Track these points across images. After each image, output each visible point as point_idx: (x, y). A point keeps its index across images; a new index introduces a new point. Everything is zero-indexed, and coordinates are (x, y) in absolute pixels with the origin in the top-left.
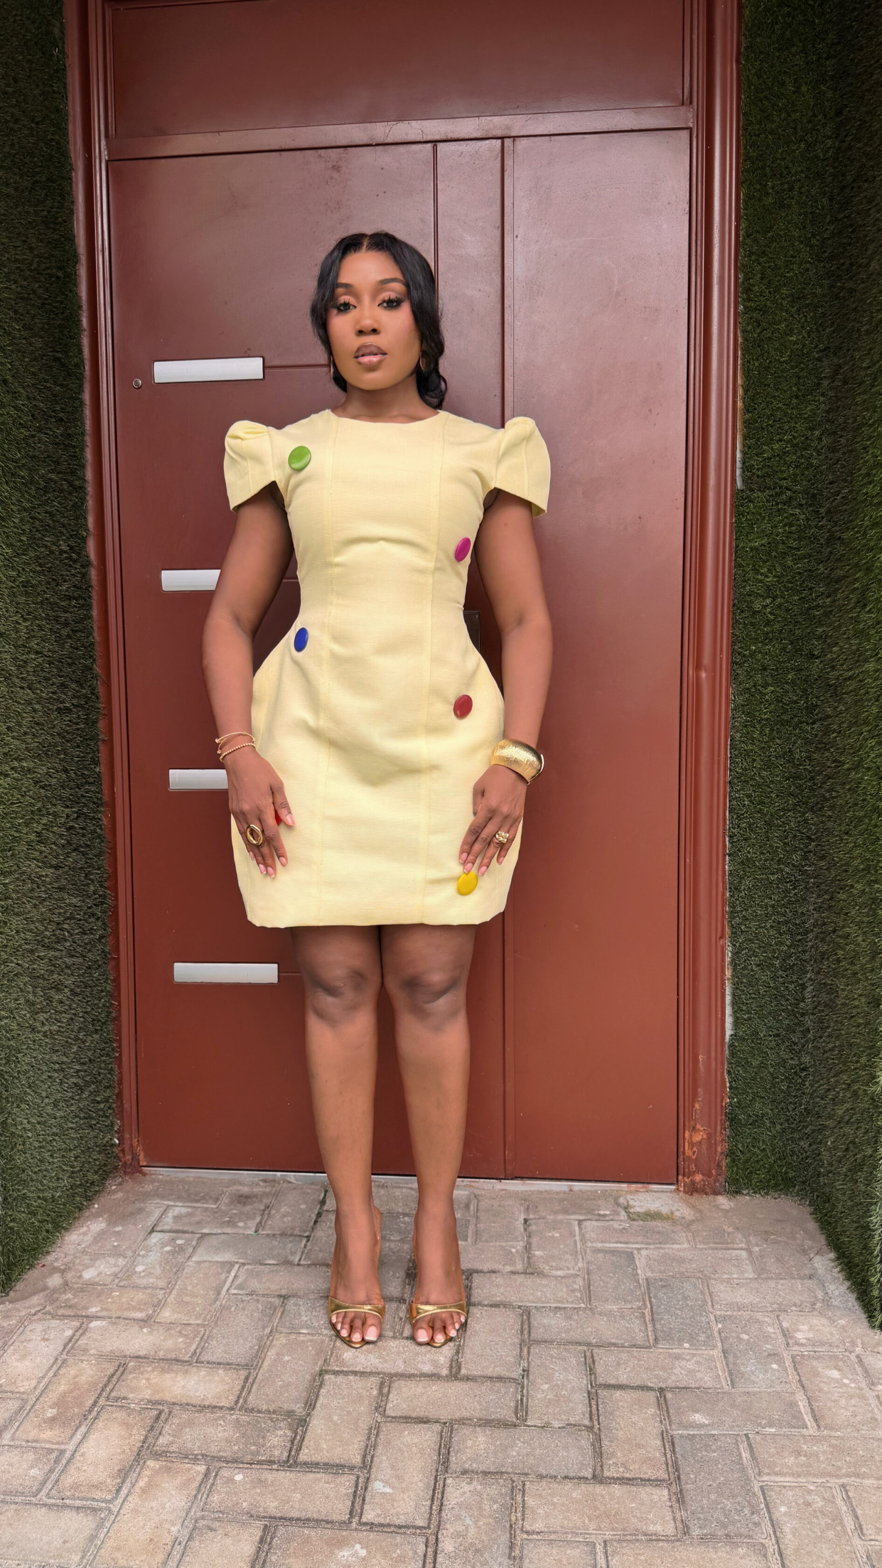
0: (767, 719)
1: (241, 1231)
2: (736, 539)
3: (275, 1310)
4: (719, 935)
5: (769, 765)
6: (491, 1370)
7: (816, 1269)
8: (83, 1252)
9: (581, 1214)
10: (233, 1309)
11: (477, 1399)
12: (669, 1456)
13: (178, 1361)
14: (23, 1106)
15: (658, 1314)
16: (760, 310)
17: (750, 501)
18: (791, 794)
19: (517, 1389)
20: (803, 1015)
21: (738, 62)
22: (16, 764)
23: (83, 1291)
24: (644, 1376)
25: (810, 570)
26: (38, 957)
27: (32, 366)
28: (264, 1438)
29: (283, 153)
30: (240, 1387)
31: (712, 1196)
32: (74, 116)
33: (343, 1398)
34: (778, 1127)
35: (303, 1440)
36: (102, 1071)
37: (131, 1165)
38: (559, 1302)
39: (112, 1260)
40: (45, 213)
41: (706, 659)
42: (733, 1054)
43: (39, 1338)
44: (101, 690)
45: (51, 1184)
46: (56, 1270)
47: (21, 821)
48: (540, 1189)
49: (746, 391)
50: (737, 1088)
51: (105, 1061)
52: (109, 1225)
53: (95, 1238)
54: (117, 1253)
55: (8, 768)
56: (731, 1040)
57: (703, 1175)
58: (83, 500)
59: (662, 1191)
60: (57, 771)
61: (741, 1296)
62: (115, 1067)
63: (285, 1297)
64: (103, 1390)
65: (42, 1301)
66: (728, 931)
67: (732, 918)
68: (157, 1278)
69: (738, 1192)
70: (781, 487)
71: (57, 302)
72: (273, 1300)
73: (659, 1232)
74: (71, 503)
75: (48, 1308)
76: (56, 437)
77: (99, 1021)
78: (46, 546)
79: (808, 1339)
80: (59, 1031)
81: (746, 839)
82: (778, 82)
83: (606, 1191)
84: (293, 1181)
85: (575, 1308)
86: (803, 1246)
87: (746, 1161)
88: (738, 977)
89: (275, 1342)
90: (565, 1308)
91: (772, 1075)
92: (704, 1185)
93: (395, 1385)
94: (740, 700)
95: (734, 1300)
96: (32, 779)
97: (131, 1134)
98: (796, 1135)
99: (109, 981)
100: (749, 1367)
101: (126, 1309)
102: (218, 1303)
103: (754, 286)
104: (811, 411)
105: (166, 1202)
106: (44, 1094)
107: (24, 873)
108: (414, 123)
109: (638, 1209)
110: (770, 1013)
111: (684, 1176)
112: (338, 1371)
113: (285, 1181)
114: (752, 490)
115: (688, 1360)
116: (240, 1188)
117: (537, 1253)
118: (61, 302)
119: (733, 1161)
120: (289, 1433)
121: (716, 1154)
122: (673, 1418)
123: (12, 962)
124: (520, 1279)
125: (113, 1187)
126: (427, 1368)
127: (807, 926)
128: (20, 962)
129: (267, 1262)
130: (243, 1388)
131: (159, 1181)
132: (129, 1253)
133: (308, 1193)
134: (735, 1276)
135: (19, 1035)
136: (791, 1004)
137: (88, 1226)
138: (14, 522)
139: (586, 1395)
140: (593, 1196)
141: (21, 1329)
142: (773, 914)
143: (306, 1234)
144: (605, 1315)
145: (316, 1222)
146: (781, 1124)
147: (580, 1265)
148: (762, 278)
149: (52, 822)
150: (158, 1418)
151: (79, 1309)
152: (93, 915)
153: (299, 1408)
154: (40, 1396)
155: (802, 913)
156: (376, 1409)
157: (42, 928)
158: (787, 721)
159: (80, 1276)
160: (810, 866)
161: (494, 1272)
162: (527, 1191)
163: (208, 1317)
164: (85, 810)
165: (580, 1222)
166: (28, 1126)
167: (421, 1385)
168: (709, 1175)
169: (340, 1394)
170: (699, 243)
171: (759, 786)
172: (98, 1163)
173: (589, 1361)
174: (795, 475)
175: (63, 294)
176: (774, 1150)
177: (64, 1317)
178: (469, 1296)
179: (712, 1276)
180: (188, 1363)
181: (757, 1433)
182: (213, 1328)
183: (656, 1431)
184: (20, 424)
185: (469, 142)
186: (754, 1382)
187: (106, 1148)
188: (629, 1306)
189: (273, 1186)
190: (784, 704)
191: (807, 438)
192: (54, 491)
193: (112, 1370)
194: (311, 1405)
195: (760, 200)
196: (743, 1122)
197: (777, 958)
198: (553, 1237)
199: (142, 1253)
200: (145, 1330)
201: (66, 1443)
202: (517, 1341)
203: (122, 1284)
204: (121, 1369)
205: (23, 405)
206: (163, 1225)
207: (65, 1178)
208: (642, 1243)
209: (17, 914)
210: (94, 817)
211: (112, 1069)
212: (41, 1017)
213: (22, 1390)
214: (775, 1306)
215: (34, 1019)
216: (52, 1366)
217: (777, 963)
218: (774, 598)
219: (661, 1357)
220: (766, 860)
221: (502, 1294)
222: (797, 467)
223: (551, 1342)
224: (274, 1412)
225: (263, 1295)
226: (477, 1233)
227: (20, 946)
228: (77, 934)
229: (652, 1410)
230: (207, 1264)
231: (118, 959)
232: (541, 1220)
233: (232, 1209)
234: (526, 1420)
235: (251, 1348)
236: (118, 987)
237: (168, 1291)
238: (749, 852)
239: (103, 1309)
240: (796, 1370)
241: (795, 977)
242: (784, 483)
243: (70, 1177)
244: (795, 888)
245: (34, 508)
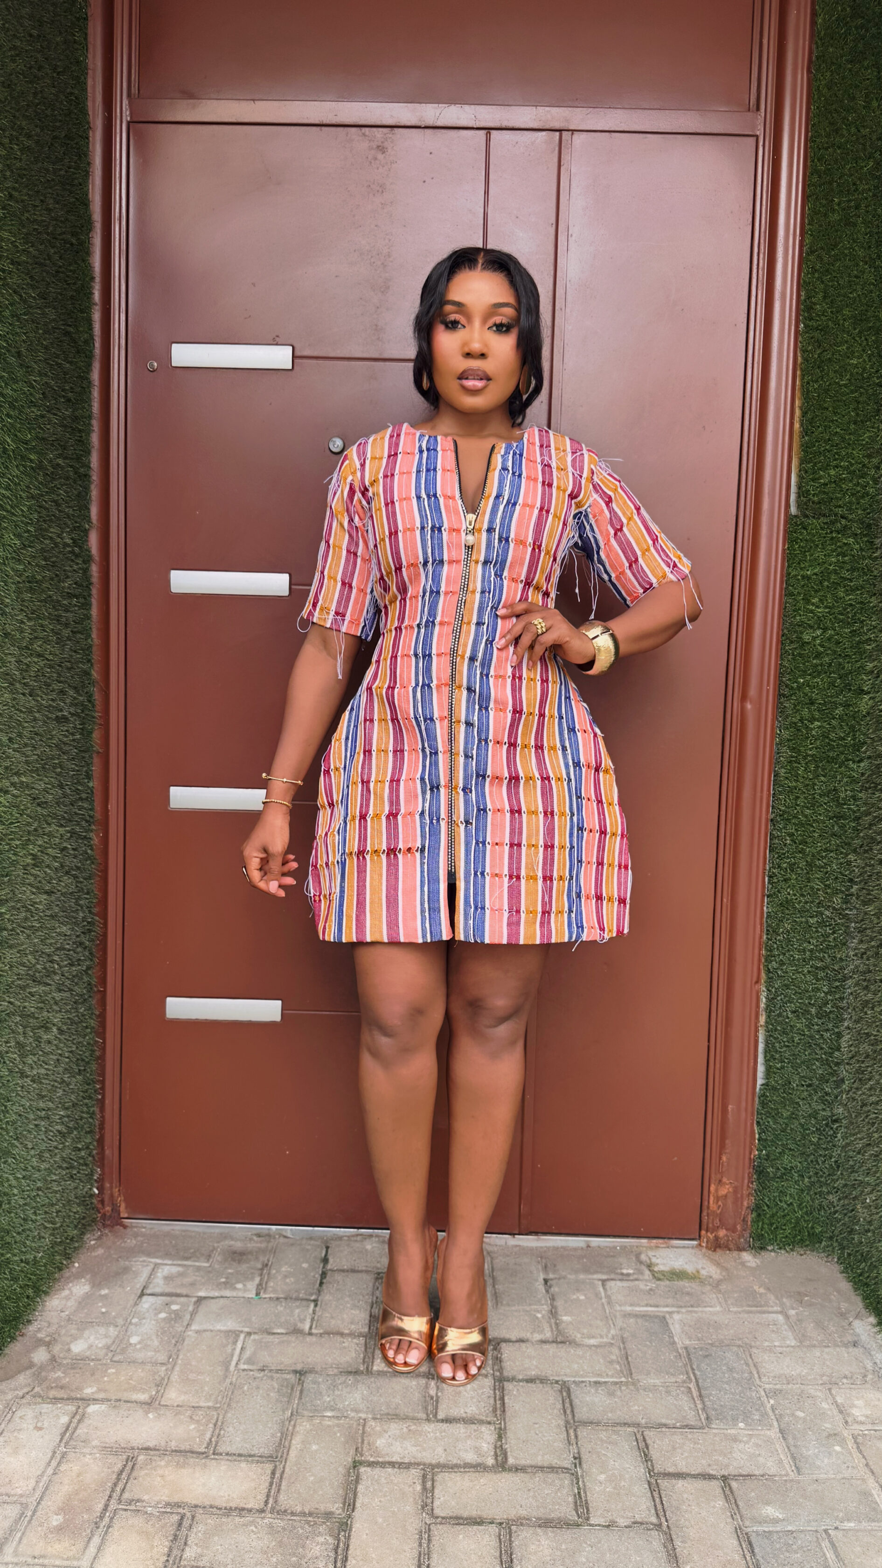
0: (812, 756)
1: (240, 1294)
2: (789, 567)
3: (292, 1389)
4: (755, 979)
5: (813, 804)
6: (540, 1458)
7: (859, 1335)
8: (69, 1319)
9: (607, 1273)
10: (246, 1388)
11: (531, 1494)
12: (748, 1558)
13: (192, 1452)
14: (10, 1160)
15: (706, 1389)
16: (821, 330)
17: (805, 528)
18: (834, 835)
19: (572, 1481)
20: (837, 1064)
21: (809, 71)
22: (16, 779)
23: (74, 1368)
24: (704, 1462)
25: (862, 603)
26: (30, 993)
27: (45, 339)
28: (303, 1547)
29: (323, 128)
30: (267, 1484)
31: (737, 1252)
32: (94, 70)
33: (385, 1496)
34: (806, 1180)
35: (347, 1548)
36: (85, 1115)
37: (110, 1216)
38: (599, 1375)
39: (102, 1330)
40: (62, 173)
41: (753, 692)
42: (763, 1104)
43: (31, 1427)
44: (97, 697)
45: (33, 1245)
46: (40, 1342)
47: (18, 843)
48: (556, 1245)
49: (804, 414)
50: (766, 1140)
51: (86, 1104)
52: (93, 1287)
53: (80, 1303)
54: (105, 1320)
55: (8, 784)
56: (760, 1089)
57: (727, 1230)
58: (87, 489)
59: (684, 1247)
60: (53, 786)
61: (788, 1367)
62: (96, 1109)
63: (300, 1373)
64: (113, 1491)
65: (30, 1380)
66: (763, 975)
67: (768, 959)
68: (155, 1351)
69: (762, 1248)
70: (836, 515)
71: (71, 271)
72: (288, 1376)
73: (688, 1294)
74: (76, 492)
75: (37, 1389)
76: (64, 419)
77: (83, 1060)
78: (51, 538)
79: (867, 1417)
80: (47, 1075)
81: (785, 880)
82: (849, 95)
83: (625, 1247)
84: (289, 1235)
85: (616, 1383)
86: (839, 1308)
87: (773, 1216)
88: (773, 1025)
89: (297, 1429)
90: (605, 1382)
91: (802, 1126)
92: (728, 1240)
93: (439, 1478)
94: (786, 734)
95: (782, 1372)
96: (29, 795)
97: (111, 1183)
98: (824, 1189)
99: (94, 1017)
100: (811, 1449)
101: (125, 1390)
102: (228, 1381)
103: (815, 304)
104: (869, 437)
105: (153, 1260)
106: (30, 1146)
107: (19, 901)
108: (466, 107)
109: (661, 1268)
110: (803, 1062)
111: (707, 1231)
112: (373, 1462)
113: (281, 1235)
114: (806, 516)
115: (746, 1443)
116: (232, 1243)
117: (565, 1318)
118: (74, 272)
119: (759, 1215)
120: (331, 1540)
121: (742, 1209)
122: (743, 1512)
123: (4, 1001)
124: (552, 1349)
125: (93, 1242)
126: (470, 1457)
127: (846, 972)
128: (12, 1000)
129: (275, 1331)
130: (271, 1484)
131: (143, 1235)
132: (120, 1321)
133: (308, 1250)
134: (776, 1344)
135: (8, 1081)
136: (825, 1053)
137: (70, 1289)
138: (22, 511)
139: (646, 1486)
140: (612, 1253)
141: (9, 1416)
142: (811, 959)
143: (313, 1298)
144: (650, 1390)
145: (321, 1283)
146: (810, 1178)
147: (613, 1332)
148: (825, 297)
149: (46, 842)
150: (180, 1525)
151: (72, 1391)
152: (81, 944)
153: (336, 1508)
154: (41, 1499)
155: (841, 959)
156: (423, 1508)
157: (33, 961)
158: (833, 758)
159: (69, 1350)
160: (851, 910)
161: (521, 1341)
162: (541, 1247)
163: (220, 1398)
164: (78, 829)
165: (604, 1282)
166: (14, 1183)
167: (467, 1476)
168: (734, 1230)
169: (381, 1491)
170: (761, 256)
171: (802, 825)
172: (77, 1216)
173: (642, 1445)
174: (850, 503)
175: (76, 263)
176: (800, 1204)
177: (56, 1400)
178: (501, 1370)
179: (753, 1344)
180: (204, 1455)
181: (836, 1528)
182: (226, 1412)
183: (730, 1529)
184: (32, 402)
185: (525, 132)
186: (819, 1468)
187: (85, 1200)
188: (673, 1380)
189: (269, 1242)
190: (831, 740)
191: (864, 466)
192: (60, 478)
193: (119, 1466)
194: (350, 1505)
195: (825, 215)
196: (771, 1175)
197: (813, 1005)
198: (578, 1299)
199: (135, 1320)
200: (151, 1416)
201: (79, 1559)
202: (562, 1423)
203: (116, 1358)
204: (130, 1464)
205: (35, 381)
206: (155, 1287)
207: (47, 1236)
208: (673, 1306)
209: (11, 947)
210: (85, 837)
211: (93, 1113)
212: (30, 1060)
213: (19, 1491)
214: (824, 1378)
215: (24, 1063)
216: (50, 1462)
217: (813, 1011)
218: (825, 629)
219: (717, 1439)
220: (806, 903)
221: (537, 1367)
222: (853, 495)
223: (598, 1423)
224: (310, 1514)
225: (277, 1371)
226: (496, 1295)
227: (13, 982)
228: (66, 966)
229: (720, 1503)
230: (208, 1333)
231: (105, 992)
232: (562, 1280)
233: (226, 1268)
234: (588, 1519)
235: (273, 1435)
236: (103, 1024)
237: (169, 1366)
238: (789, 894)
239: (100, 1390)
240: (860, 1452)
241: (830, 1026)
242: (840, 511)
243: (51, 1235)
244: (834, 933)
245: (42, 495)
